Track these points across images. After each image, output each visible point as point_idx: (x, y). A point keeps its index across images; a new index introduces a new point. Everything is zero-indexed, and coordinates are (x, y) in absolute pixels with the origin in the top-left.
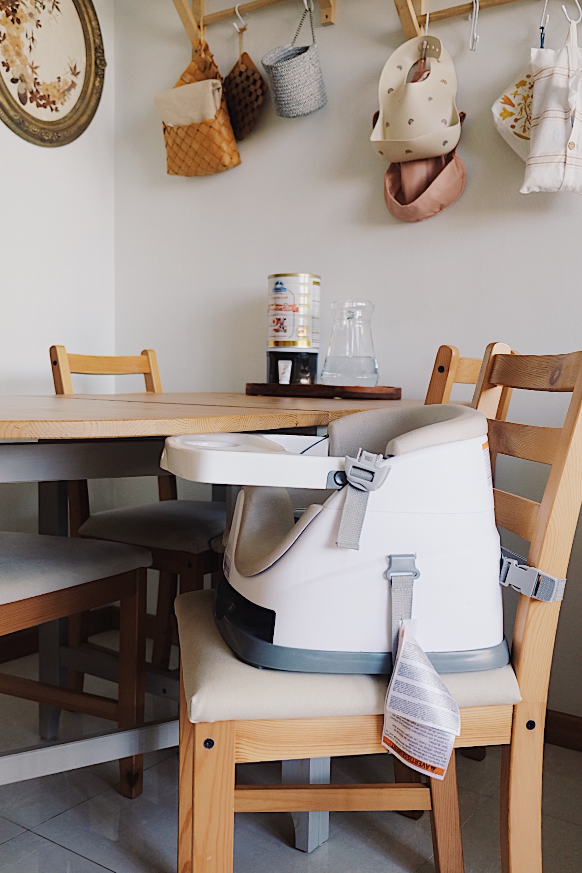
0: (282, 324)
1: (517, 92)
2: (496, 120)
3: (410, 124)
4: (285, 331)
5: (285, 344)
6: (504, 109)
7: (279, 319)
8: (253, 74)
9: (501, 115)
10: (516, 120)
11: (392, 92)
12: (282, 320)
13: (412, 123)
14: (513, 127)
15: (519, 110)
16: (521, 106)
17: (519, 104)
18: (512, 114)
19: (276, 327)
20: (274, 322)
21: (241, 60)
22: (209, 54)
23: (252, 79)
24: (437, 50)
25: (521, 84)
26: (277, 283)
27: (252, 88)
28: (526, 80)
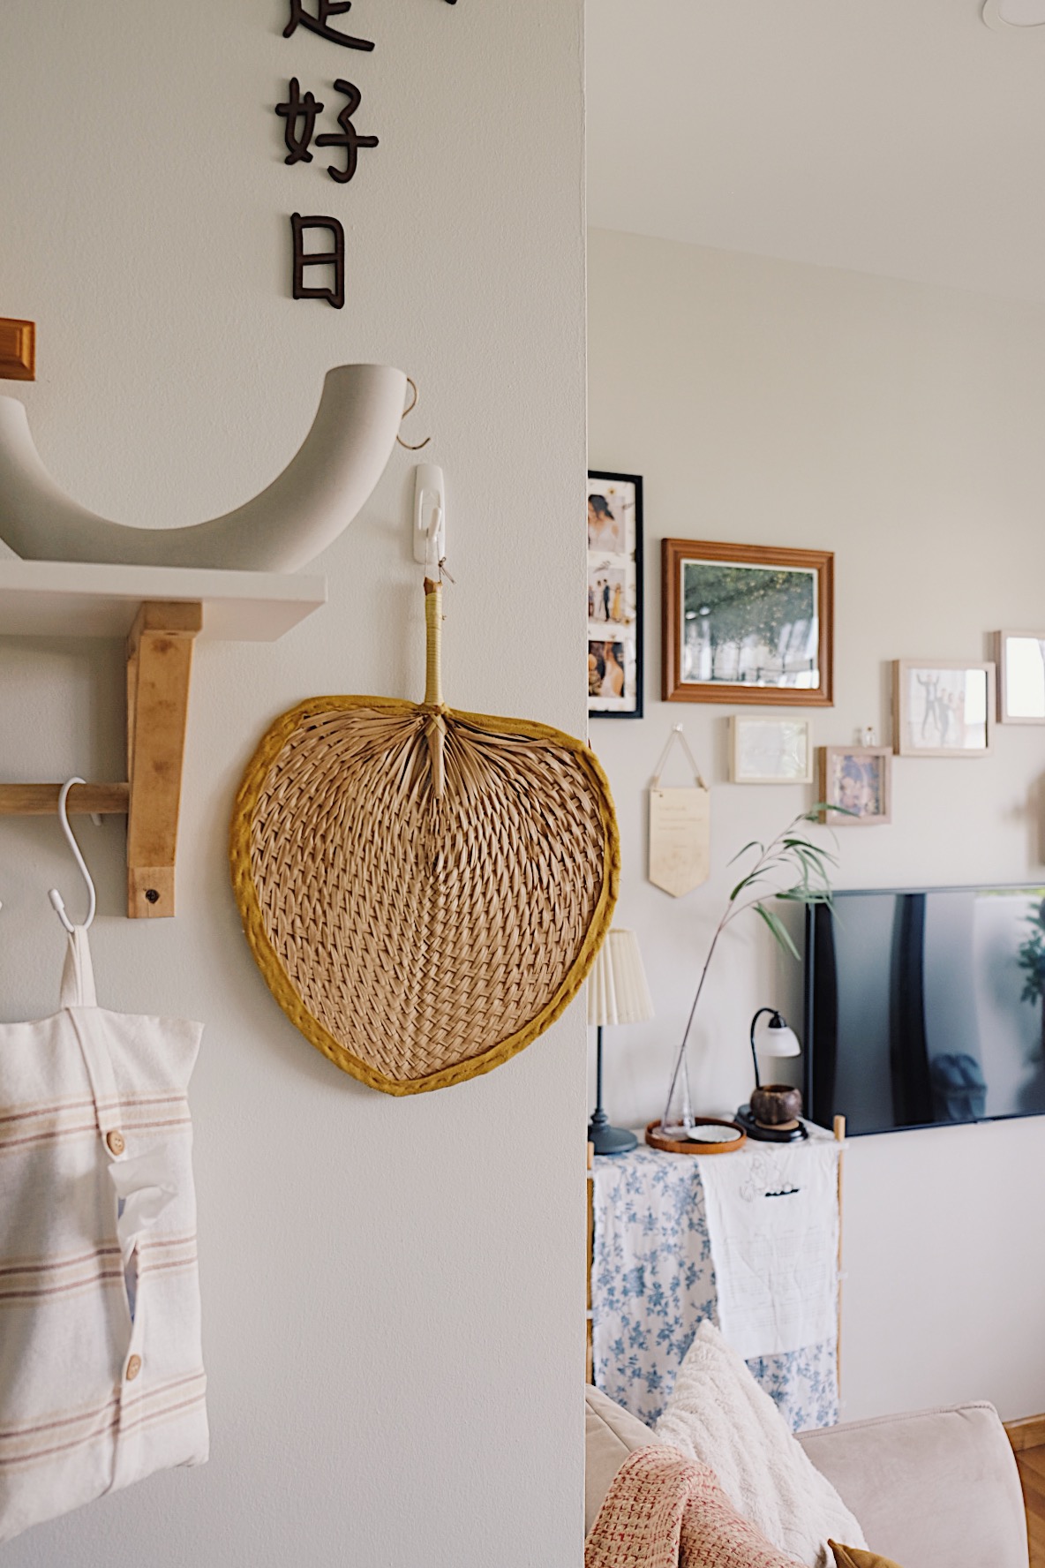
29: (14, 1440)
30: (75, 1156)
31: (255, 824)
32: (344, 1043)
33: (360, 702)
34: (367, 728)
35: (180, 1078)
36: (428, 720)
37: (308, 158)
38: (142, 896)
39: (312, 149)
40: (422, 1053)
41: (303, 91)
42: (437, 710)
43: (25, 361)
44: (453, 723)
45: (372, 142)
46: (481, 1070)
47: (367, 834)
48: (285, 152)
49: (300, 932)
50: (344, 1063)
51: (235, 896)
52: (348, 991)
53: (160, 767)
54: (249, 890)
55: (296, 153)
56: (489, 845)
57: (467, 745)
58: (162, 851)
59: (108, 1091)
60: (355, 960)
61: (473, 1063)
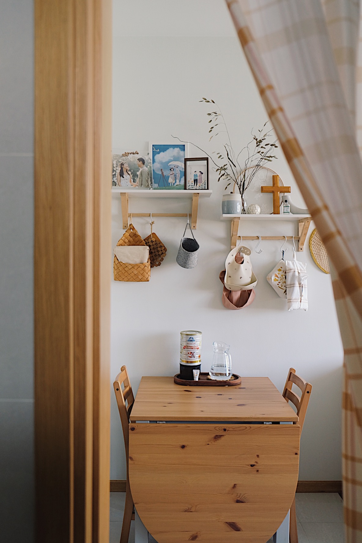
0: (193, 354)
1: (279, 273)
2: (272, 282)
3: (240, 278)
4: (194, 357)
5: (191, 362)
6: (275, 278)
7: (192, 352)
9: (274, 280)
10: (279, 282)
11: (230, 264)
12: (193, 353)
13: (242, 279)
14: (278, 284)
16: (281, 278)
17: (280, 277)
18: (278, 280)
19: (190, 356)
20: (189, 353)
21: (152, 235)
22: (135, 230)
23: (159, 245)
24: (248, 252)
25: (279, 270)
26: (191, 338)
27: (159, 249)
28: (281, 269)
29: (292, 300)
30: (297, 274)
31: (312, 241)
32: (322, 267)
35: (305, 268)
38: (300, 249)
49: (317, 254)
50: (322, 269)
51: (310, 249)
52: (323, 261)
53: (305, 234)
54: (311, 249)
58: (303, 244)
59: (299, 269)
60: (323, 257)
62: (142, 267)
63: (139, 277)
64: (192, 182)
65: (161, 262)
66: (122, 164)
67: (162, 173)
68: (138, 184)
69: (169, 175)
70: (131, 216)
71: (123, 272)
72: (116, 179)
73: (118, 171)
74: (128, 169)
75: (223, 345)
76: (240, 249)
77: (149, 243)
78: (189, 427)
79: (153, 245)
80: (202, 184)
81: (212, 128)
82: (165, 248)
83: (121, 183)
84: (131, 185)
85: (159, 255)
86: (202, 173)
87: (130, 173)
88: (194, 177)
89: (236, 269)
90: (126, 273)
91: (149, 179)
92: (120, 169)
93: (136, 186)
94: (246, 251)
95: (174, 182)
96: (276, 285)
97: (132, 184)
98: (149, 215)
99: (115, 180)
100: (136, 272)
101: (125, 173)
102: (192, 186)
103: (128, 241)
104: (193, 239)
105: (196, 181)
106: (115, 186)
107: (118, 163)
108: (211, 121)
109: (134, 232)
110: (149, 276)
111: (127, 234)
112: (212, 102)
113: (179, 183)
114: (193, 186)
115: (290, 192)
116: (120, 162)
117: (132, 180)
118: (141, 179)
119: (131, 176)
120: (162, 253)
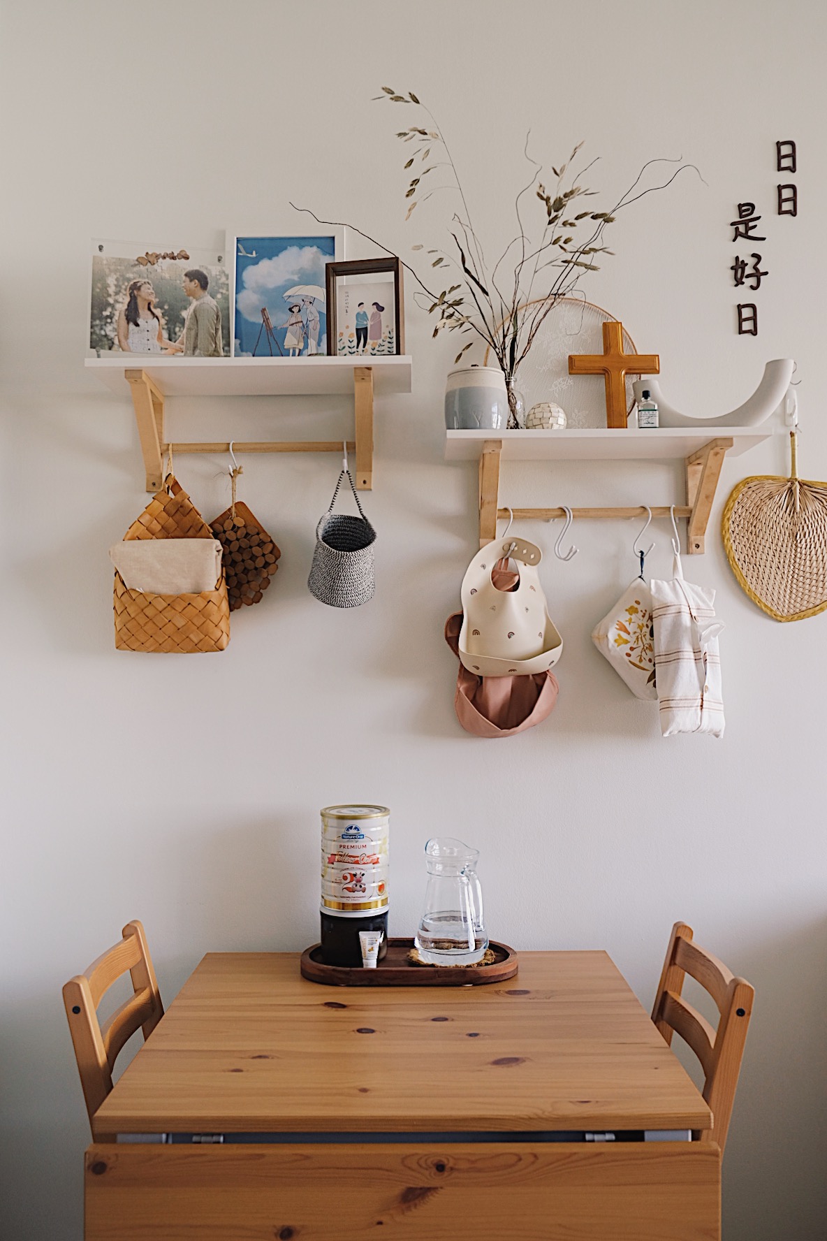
0: (359, 881)
1: (631, 619)
2: (610, 646)
3: (509, 637)
4: (364, 891)
5: (356, 907)
6: (619, 635)
7: (355, 875)
8: (258, 534)
9: (615, 641)
10: (632, 649)
11: (475, 594)
12: (358, 876)
13: (513, 637)
14: (629, 655)
15: (635, 639)
16: (637, 635)
17: (635, 633)
18: (627, 642)
19: (350, 886)
20: (345, 878)
21: (234, 509)
22: (182, 494)
23: (255, 539)
24: (532, 556)
25: (632, 610)
26: (351, 828)
27: (257, 551)
28: (636, 606)
29: (675, 701)
30: (686, 619)
31: (731, 522)
32: (764, 600)
33: (767, 478)
34: (770, 487)
35: (711, 604)
36: (793, 483)
37: (743, 283)
38: (694, 546)
39: (744, 280)
40: (792, 606)
41: (740, 260)
42: (796, 479)
43: (657, 368)
44: (802, 484)
45: (766, 273)
46: (814, 614)
47: (771, 525)
48: (735, 283)
49: (747, 560)
50: (763, 608)
51: (724, 547)
52: (765, 582)
53: (707, 497)
54: (729, 545)
55: (739, 282)
56: (817, 529)
57: (808, 493)
58: (702, 531)
59: (692, 605)
60: (767, 571)
61: (811, 611)
62: (200, 603)
63: (192, 636)
64: (351, 335)
65: (261, 591)
66: (135, 287)
67: (266, 320)
68: (183, 347)
69: (285, 326)
70: (170, 452)
71: (142, 620)
72: (115, 330)
73: (122, 307)
74: (155, 300)
75: (456, 850)
76: (506, 548)
77: (225, 532)
78: (307, 1157)
79: (238, 539)
80: (380, 341)
81: (416, 182)
82: (274, 546)
83: (130, 340)
84: (162, 349)
85: (256, 569)
86: (381, 309)
87: (158, 312)
88: (355, 322)
89: (493, 608)
90: (150, 623)
91: (220, 332)
92: (127, 299)
93: (177, 351)
94: (525, 551)
95: (301, 346)
96: (622, 658)
97: (163, 347)
98: (224, 447)
99: (108, 333)
100: (180, 622)
101: (143, 312)
102: (350, 350)
103: (159, 527)
104: (361, 517)
105: (362, 333)
106: (110, 348)
107: (121, 283)
108: (412, 161)
109: (179, 498)
110: (224, 635)
111: (159, 507)
112: (410, 99)
113: (317, 349)
114: (355, 349)
115: (658, 372)
116: (129, 280)
117: (165, 335)
118: (193, 333)
119: (163, 321)
120: (267, 565)
